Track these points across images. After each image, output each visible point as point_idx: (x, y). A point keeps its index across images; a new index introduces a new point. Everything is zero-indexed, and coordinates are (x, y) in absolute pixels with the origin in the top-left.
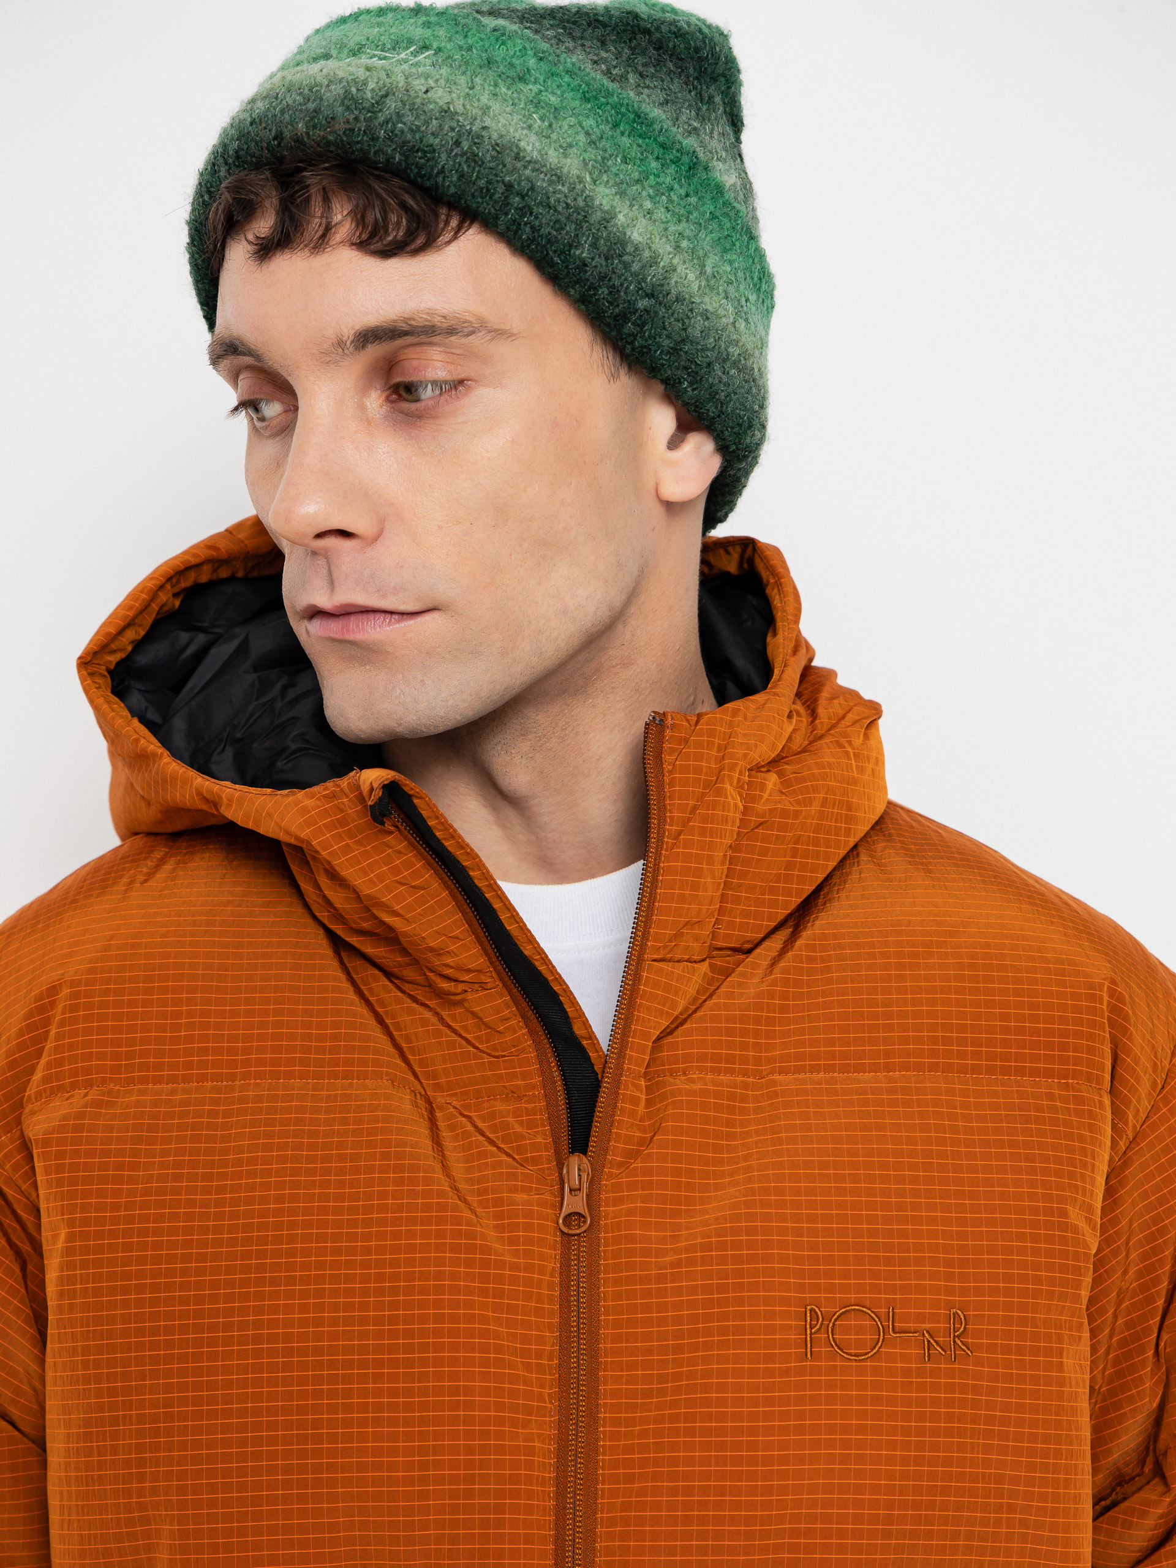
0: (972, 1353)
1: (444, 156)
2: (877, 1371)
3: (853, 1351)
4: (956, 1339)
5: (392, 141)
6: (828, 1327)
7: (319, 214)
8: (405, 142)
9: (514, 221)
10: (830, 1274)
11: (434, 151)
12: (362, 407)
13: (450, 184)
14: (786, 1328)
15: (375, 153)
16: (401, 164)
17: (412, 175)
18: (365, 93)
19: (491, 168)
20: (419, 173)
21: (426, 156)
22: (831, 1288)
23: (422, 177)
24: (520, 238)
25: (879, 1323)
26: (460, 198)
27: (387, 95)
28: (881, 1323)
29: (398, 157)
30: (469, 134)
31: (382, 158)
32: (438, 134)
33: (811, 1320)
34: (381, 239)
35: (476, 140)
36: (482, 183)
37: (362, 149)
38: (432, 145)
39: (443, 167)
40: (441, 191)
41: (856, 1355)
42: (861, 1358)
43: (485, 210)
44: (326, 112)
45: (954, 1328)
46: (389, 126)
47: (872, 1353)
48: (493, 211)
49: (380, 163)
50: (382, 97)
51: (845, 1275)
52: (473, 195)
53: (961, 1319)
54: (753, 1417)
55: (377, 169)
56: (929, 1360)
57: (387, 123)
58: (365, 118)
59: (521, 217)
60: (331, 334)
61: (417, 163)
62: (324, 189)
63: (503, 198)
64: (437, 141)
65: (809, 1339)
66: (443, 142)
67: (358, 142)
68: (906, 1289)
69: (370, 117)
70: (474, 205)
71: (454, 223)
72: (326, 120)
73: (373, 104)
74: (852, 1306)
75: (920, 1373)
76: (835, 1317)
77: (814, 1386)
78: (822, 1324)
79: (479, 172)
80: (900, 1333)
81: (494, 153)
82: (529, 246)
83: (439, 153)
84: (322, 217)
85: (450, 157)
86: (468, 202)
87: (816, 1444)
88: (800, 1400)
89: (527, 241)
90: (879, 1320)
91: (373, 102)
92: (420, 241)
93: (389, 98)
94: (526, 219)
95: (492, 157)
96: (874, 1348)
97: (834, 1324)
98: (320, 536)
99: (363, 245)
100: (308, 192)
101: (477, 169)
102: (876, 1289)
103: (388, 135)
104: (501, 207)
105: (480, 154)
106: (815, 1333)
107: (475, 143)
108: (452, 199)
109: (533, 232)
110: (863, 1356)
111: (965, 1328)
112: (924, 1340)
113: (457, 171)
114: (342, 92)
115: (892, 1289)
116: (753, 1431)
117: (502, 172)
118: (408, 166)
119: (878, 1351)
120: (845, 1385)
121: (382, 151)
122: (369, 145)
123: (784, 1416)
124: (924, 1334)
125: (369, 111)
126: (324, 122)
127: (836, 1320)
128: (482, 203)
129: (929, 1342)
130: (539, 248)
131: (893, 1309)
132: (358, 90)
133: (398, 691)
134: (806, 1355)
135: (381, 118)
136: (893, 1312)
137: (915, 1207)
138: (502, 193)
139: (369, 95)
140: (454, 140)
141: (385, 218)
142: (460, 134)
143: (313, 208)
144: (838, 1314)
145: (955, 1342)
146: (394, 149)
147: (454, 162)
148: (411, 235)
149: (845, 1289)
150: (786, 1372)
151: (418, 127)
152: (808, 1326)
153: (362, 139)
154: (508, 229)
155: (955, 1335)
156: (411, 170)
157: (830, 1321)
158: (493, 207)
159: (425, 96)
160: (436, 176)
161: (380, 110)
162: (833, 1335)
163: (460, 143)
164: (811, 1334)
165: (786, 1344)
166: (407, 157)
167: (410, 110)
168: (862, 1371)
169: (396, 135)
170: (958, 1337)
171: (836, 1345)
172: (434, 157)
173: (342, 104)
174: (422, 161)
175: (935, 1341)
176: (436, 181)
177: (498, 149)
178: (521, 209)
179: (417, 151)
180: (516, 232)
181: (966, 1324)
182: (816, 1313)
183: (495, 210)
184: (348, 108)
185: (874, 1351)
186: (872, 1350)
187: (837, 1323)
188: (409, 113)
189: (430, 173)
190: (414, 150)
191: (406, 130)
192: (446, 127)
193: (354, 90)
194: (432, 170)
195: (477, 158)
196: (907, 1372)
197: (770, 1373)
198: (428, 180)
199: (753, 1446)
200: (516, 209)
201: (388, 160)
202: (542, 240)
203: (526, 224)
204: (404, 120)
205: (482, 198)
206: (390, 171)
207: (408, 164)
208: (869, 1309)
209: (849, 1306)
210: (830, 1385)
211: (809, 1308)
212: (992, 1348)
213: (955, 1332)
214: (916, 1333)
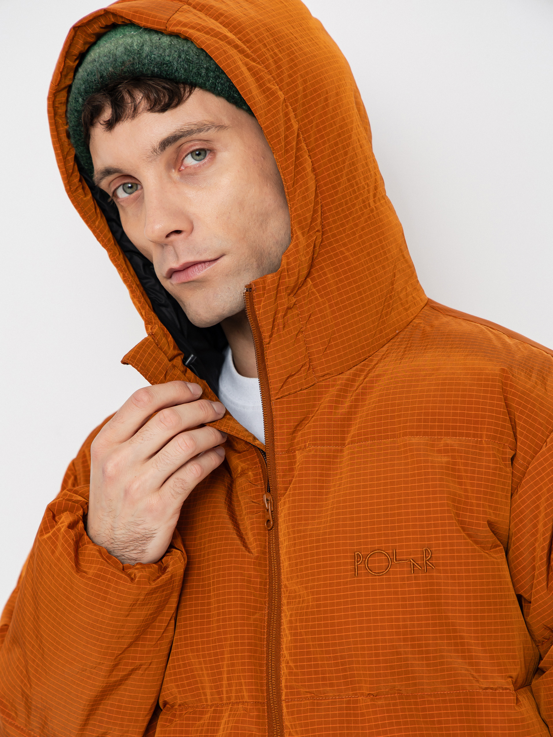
0: (435, 567)
1: (175, 63)
2: (389, 580)
3: (377, 571)
4: (427, 562)
5: (151, 63)
6: (365, 561)
7: (129, 101)
8: (157, 63)
9: (213, 83)
10: (366, 537)
11: (171, 62)
12: (170, 177)
13: (182, 74)
14: (346, 564)
15: (146, 70)
16: (158, 72)
17: (164, 75)
18: (134, 47)
19: (197, 63)
20: (167, 74)
21: (168, 66)
22: (366, 543)
23: (168, 75)
24: (217, 90)
25: (389, 557)
26: (187, 80)
27: (143, 45)
28: (390, 557)
29: (156, 70)
30: (183, 51)
31: (149, 72)
32: (170, 55)
33: (357, 559)
34: (159, 104)
35: (187, 53)
36: (194, 70)
37: (140, 71)
38: (169, 61)
39: (177, 68)
40: (178, 79)
41: (378, 573)
42: (380, 574)
43: (199, 82)
44: (120, 60)
45: (426, 556)
46: (149, 57)
47: (386, 572)
48: (203, 81)
49: (149, 74)
50: (141, 46)
51: (373, 536)
52: (192, 77)
53: (429, 552)
54: (332, 605)
55: (148, 77)
56: (413, 573)
57: (147, 56)
58: (137, 57)
59: (215, 80)
60: (149, 148)
61: (165, 70)
62: (128, 90)
63: (206, 75)
64: (171, 58)
65: (356, 567)
66: (174, 58)
67: (137, 68)
68: (401, 540)
69: (139, 56)
70: (194, 81)
71: (188, 89)
72: (121, 63)
73: (138, 50)
74: (376, 550)
75: (409, 579)
76: (368, 556)
77: (359, 588)
78: (362, 560)
79: (192, 66)
80: (399, 561)
81: (196, 57)
82: (222, 92)
83: (173, 63)
84: (132, 103)
85: (178, 63)
86: (191, 80)
87: (361, 615)
88: (353, 596)
89: (220, 90)
90: (389, 556)
91: (138, 49)
92: (175, 102)
93: (144, 46)
94: (218, 81)
95: (196, 58)
96: (387, 569)
97: (368, 560)
98: (168, 236)
99: (152, 109)
100: (121, 94)
101: (191, 65)
102: (387, 542)
103: (149, 61)
104: (206, 78)
105: (191, 59)
106: (359, 565)
107: (187, 55)
108: (184, 81)
109: (222, 86)
110: (381, 573)
111: (431, 556)
112: (411, 564)
113: (183, 68)
114: (123, 49)
115: (394, 541)
116: (332, 611)
117: (202, 64)
118: (161, 72)
119: (389, 570)
120: (374, 587)
121: (148, 69)
122: (142, 68)
123: (346, 603)
124: (411, 561)
125: (138, 54)
126: (120, 64)
127: (369, 558)
128: (197, 79)
129: (413, 564)
130: (226, 92)
131: (395, 550)
132: (130, 47)
133: (220, 296)
134: (355, 575)
135: (144, 55)
136: (395, 552)
137: (406, 501)
138: (205, 73)
139: (136, 47)
140: (178, 55)
141: (158, 95)
142: (180, 53)
143: (126, 100)
144: (370, 555)
145: (426, 563)
146: (153, 67)
147: (181, 65)
148: (171, 99)
149: (373, 543)
150: (346, 583)
151: (161, 54)
152: (356, 562)
153: (139, 66)
154: (211, 87)
155: (426, 560)
156: (163, 73)
157: (366, 559)
158: (202, 79)
159: (160, 41)
160: (175, 73)
161: (143, 52)
162: (367, 564)
163: (181, 56)
164: (357, 565)
165: (346, 571)
166: (160, 68)
167: (155, 48)
168: (381, 580)
169: (153, 60)
170: (428, 560)
171: (369, 569)
172: (171, 65)
173: (125, 54)
174: (167, 68)
175: (417, 563)
176: (175, 75)
177: (197, 54)
178: (215, 77)
179: (164, 65)
180: (215, 88)
181: (431, 554)
182: (359, 555)
183: (204, 80)
184: (128, 55)
185: (387, 571)
186: (386, 570)
187: (369, 559)
188: (155, 50)
189: (172, 72)
190: (162, 64)
191: (156, 57)
192: (173, 51)
193: (129, 47)
194: (172, 70)
195: (189, 61)
196: (403, 579)
197: (339, 584)
198: (172, 75)
199: (333, 618)
200: (212, 78)
201: (152, 72)
202: (227, 88)
203: (218, 83)
204: (154, 53)
205: (197, 77)
206: (154, 76)
207: (161, 71)
208: (384, 551)
209: (374, 551)
210: (367, 588)
211: (356, 553)
212: (444, 565)
213: (426, 558)
214: (406, 560)
